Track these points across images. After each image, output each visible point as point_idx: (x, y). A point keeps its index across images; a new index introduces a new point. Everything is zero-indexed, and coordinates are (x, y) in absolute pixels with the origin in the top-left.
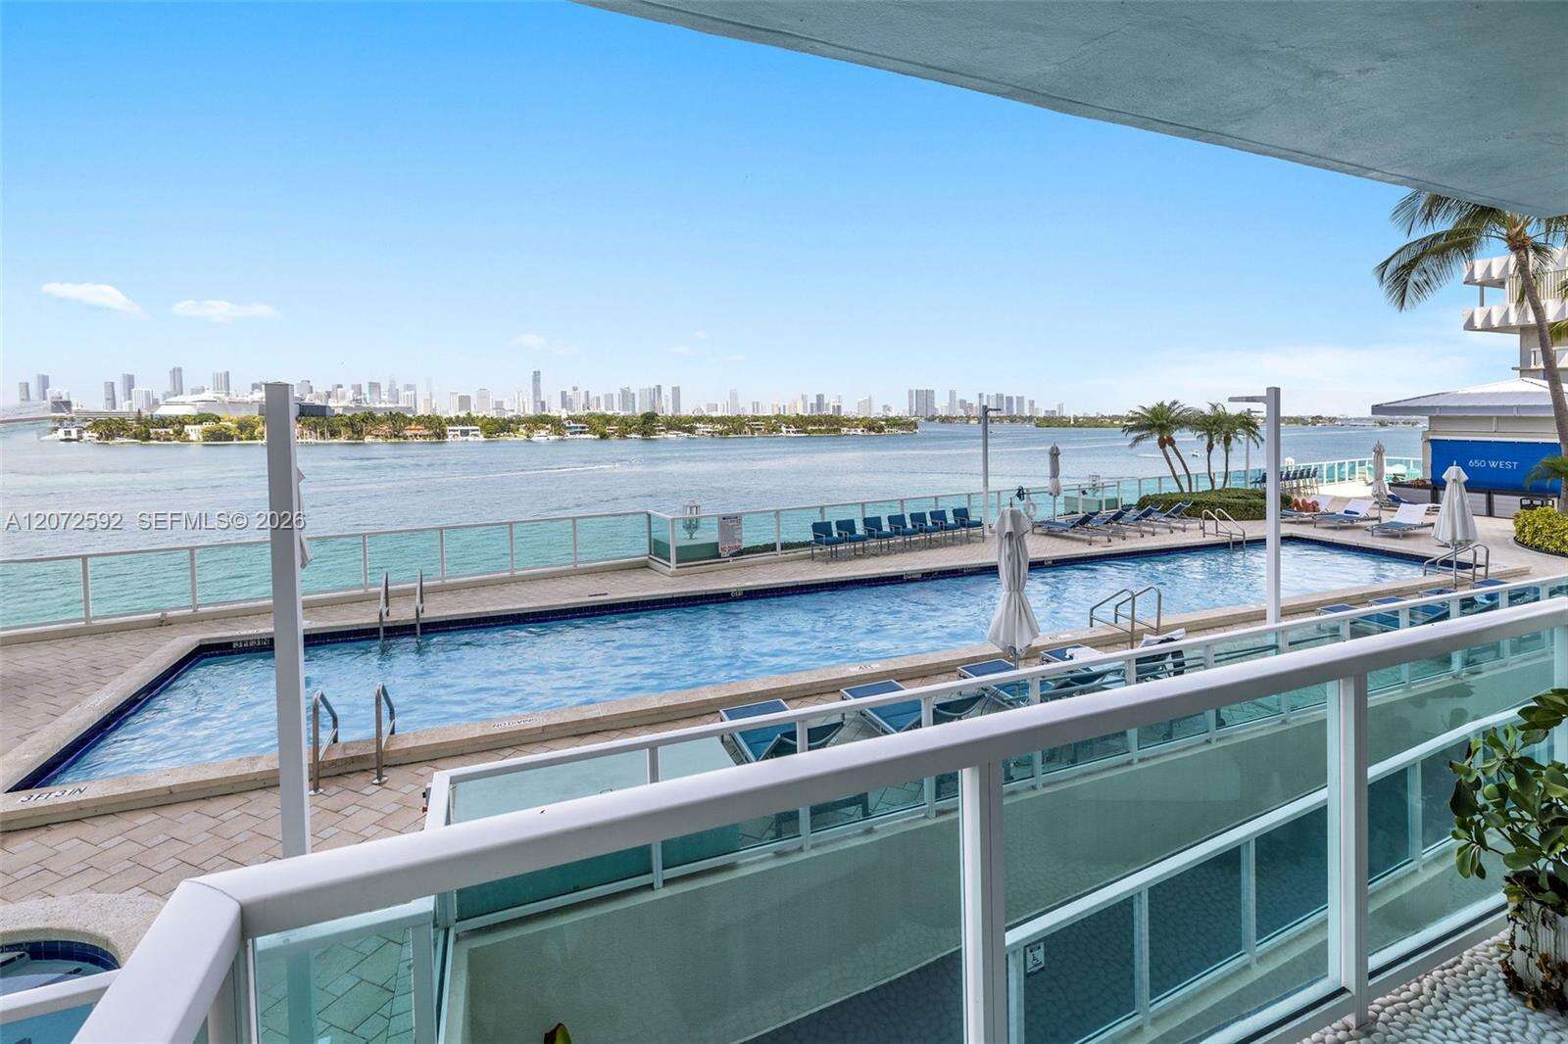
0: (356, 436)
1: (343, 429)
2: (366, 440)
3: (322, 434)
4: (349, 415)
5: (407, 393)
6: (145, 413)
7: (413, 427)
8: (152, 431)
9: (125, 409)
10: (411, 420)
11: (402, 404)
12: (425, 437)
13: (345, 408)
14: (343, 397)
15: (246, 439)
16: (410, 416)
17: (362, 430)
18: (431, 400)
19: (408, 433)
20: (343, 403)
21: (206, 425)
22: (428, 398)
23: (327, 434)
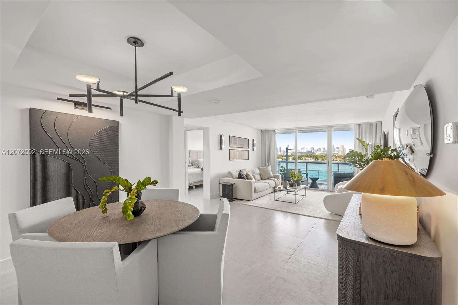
0: (323, 160)
1: (320, 158)
2: (325, 161)
3: (315, 159)
4: (321, 155)
5: (337, 149)
6: (283, 154)
7: (337, 158)
8: (284, 158)
9: (280, 153)
10: (337, 156)
11: (335, 152)
12: (340, 161)
13: (321, 154)
14: (321, 151)
15: (300, 160)
16: (337, 155)
17: (324, 159)
18: (343, 151)
19: (336, 160)
20: (321, 152)
21: (292, 157)
22: (343, 150)
23: (316, 160)
